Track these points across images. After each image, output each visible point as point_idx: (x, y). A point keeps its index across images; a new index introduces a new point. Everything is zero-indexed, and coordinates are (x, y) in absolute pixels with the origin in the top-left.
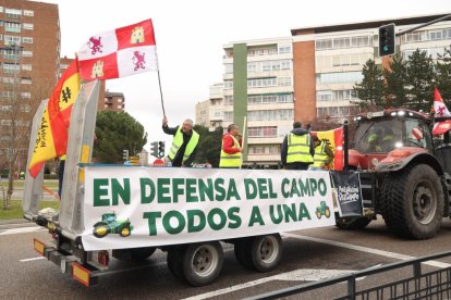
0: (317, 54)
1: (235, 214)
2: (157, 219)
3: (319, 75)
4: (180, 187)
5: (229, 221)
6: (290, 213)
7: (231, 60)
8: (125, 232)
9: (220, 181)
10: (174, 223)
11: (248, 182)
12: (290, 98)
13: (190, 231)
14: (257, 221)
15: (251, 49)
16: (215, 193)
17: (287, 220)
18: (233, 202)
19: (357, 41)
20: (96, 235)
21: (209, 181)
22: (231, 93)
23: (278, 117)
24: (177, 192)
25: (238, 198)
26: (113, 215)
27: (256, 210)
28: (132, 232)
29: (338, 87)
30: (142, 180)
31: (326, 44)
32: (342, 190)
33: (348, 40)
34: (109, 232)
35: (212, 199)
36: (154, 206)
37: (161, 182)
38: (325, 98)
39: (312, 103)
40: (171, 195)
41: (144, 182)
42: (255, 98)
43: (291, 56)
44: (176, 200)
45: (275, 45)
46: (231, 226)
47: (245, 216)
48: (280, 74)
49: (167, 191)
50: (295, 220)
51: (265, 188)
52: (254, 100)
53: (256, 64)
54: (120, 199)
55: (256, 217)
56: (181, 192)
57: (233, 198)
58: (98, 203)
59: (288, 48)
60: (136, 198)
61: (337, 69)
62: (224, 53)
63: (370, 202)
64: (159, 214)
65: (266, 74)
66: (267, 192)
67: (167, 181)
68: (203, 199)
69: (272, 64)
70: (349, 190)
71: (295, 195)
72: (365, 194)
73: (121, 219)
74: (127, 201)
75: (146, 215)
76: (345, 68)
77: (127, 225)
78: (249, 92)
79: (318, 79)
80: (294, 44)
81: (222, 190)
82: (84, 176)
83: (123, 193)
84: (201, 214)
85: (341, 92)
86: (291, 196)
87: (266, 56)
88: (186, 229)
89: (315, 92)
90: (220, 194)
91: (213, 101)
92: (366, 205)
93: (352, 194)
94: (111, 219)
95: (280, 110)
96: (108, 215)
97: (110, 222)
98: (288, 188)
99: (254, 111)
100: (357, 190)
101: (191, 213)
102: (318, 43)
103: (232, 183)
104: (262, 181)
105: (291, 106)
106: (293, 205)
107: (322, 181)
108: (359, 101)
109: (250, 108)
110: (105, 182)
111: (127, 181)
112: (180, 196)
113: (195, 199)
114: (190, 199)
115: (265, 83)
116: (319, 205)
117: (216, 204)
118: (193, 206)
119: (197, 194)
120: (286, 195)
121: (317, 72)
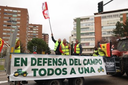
0: (102, 20)
1: (65, 70)
2: (37, 71)
3: (103, 27)
4: (45, 61)
5: (62, 72)
6: (87, 70)
7: (76, 23)
8: (25, 75)
9: (60, 59)
10: (43, 72)
11: (71, 60)
12: (93, 34)
13: (48, 75)
14: (73, 73)
15: (82, 20)
16: (58, 63)
17: (86, 73)
18: (65, 66)
19: (115, 16)
20: (14, 76)
21: (57, 59)
22: (76, 33)
23: (90, 40)
24: (44, 62)
25: (67, 65)
26: (21, 69)
27: (73, 69)
28: (27, 75)
29: (109, 30)
30: (32, 58)
31: (105, 17)
32: (108, 63)
33: (112, 16)
34: (19, 75)
35: (57, 65)
36: (36, 67)
37: (39, 59)
38: (105, 34)
39: (100, 35)
40: (42, 63)
41: (32, 59)
42: (83, 34)
43: (94, 21)
44: (44, 65)
45: (89, 18)
46: (63, 74)
47: (69, 71)
48: (90, 27)
49: (41, 62)
50: (89, 72)
51: (77, 62)
52: (83, 35)
53: (83, 24)
54: (24, 64)
55: (73, 71)
56: (46, 62)
57: (65, 65)
58: (16, 65)
59: (93, 19)
60: (29, 64)
61: (108, 25)
62: (74, 21)
63: (119, 67)
64: (37, 70)
65: (86, 27)
66: (78, 63)
67: (41, 59)
68: (54, 65)
69: (88, 24)
70: (110, 63)
71: (89, 64)
72: (117, 65)
73: (23, 71)
74: (26, 65)
75: (33, 70)
76: (111, 25)
77: (26, 73)
78: (81, 32)
79: (102, 28)
80: (95, 17)
81: (61, 62)
82: (11, 57)
83: (25, 62)
84: (52, 70)
85: (110, 32)
86: (87, 65)
87: (86, 22)
88: (47, 75)
89: (101, 32)
90: (60, 63)
91: (72, 35)
92: (117, 68)
93: (111, 65)
94: (20, 71)
95: (90, 38)
96: (19, 69)
97: (20, 72)
98: (86, 62)
99: (83, 38)
100: (114, 63)
101: (49, 70)
102: (102, 17)
103: (65, 60)
104: (76, 59)
105: (94, 36)
106: (88, 68)
107: (100, 60)
108: (115, 34)
109: (81, 37)
110: (19, 59)
111: (26, 59)
112: (45, 64)
113: (51, 65)
114: (49, 65)
115: (86, 30)
116: (99, 68)
117: (58, 67)
118: (50, 67)
119: (52, 63)
120: (85, 64)
121: (102, 26)
